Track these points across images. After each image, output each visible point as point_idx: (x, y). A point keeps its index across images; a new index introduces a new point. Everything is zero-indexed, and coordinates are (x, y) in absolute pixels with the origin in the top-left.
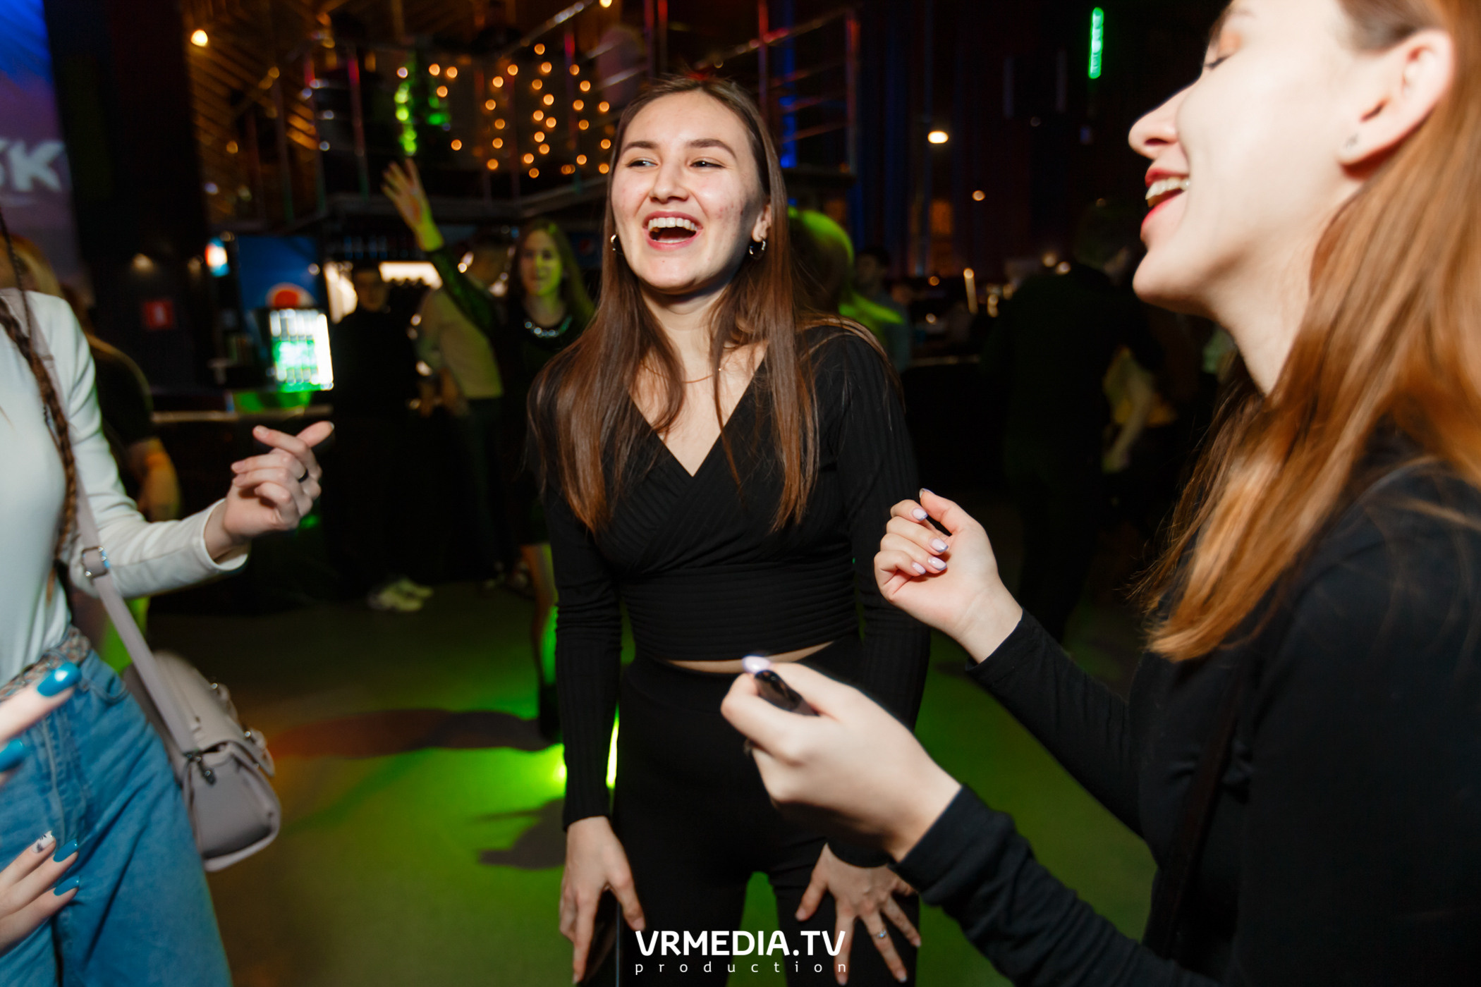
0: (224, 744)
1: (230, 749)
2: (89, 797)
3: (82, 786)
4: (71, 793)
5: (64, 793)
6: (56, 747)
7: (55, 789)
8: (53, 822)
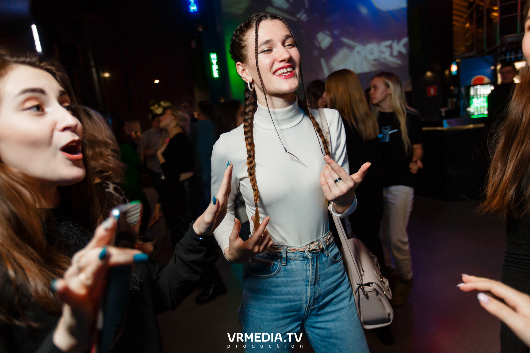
0: (372, 283)
1: (374, 286)
2: (319, 293)
3: (318, 288)
4: (314, 289)
5: (312, 289)
6: (313, 272)
7: (309, 286)
8: (307, 297)
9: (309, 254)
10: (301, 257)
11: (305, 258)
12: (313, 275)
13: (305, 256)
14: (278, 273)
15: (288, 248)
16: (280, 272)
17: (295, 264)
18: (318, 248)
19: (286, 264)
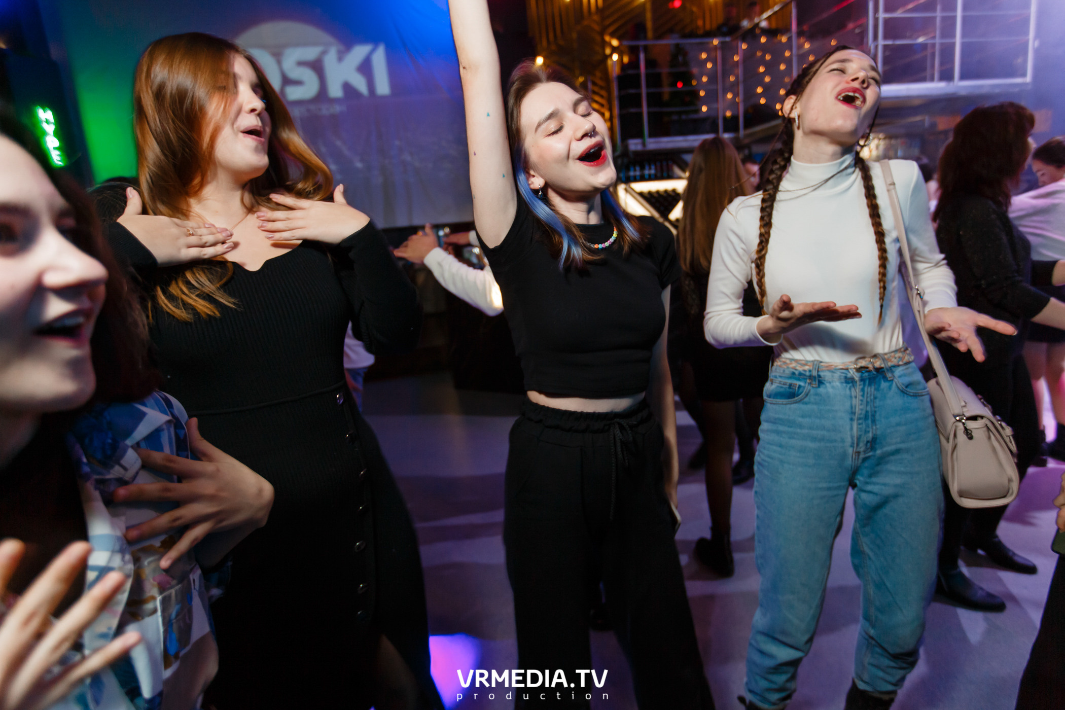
0: (981, 417)
1: (984, 421)
2: (874, 432)
3: (872, 427)
4: (864, 426)
5: (860, 424)
6: (862, 400)
7: (856, 421)
8: (852, 437)
9: (856, 374)
10: (842, 377)
11: (849, 381)
12: (861, 404)
13: (849, 376)
14: (805, 398)
15: (822, 364)
16: (808, 397)
17: (833, 387)
18: (870, 366)
19: (817, 386)
